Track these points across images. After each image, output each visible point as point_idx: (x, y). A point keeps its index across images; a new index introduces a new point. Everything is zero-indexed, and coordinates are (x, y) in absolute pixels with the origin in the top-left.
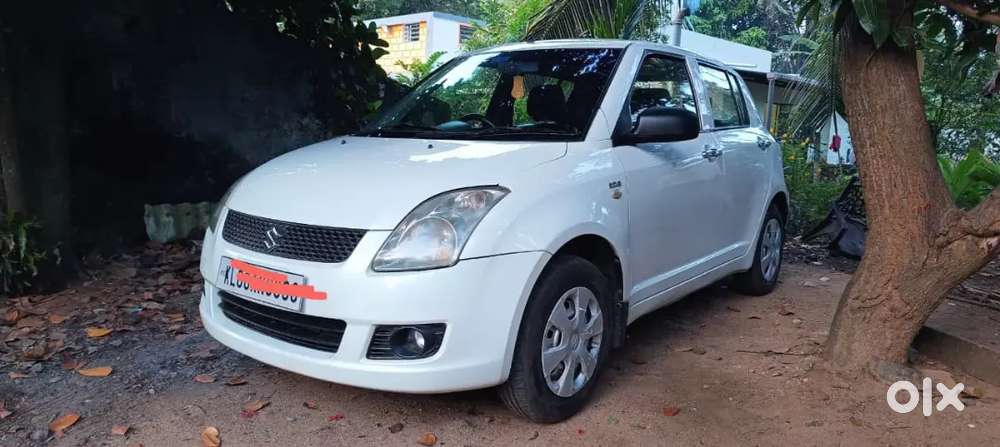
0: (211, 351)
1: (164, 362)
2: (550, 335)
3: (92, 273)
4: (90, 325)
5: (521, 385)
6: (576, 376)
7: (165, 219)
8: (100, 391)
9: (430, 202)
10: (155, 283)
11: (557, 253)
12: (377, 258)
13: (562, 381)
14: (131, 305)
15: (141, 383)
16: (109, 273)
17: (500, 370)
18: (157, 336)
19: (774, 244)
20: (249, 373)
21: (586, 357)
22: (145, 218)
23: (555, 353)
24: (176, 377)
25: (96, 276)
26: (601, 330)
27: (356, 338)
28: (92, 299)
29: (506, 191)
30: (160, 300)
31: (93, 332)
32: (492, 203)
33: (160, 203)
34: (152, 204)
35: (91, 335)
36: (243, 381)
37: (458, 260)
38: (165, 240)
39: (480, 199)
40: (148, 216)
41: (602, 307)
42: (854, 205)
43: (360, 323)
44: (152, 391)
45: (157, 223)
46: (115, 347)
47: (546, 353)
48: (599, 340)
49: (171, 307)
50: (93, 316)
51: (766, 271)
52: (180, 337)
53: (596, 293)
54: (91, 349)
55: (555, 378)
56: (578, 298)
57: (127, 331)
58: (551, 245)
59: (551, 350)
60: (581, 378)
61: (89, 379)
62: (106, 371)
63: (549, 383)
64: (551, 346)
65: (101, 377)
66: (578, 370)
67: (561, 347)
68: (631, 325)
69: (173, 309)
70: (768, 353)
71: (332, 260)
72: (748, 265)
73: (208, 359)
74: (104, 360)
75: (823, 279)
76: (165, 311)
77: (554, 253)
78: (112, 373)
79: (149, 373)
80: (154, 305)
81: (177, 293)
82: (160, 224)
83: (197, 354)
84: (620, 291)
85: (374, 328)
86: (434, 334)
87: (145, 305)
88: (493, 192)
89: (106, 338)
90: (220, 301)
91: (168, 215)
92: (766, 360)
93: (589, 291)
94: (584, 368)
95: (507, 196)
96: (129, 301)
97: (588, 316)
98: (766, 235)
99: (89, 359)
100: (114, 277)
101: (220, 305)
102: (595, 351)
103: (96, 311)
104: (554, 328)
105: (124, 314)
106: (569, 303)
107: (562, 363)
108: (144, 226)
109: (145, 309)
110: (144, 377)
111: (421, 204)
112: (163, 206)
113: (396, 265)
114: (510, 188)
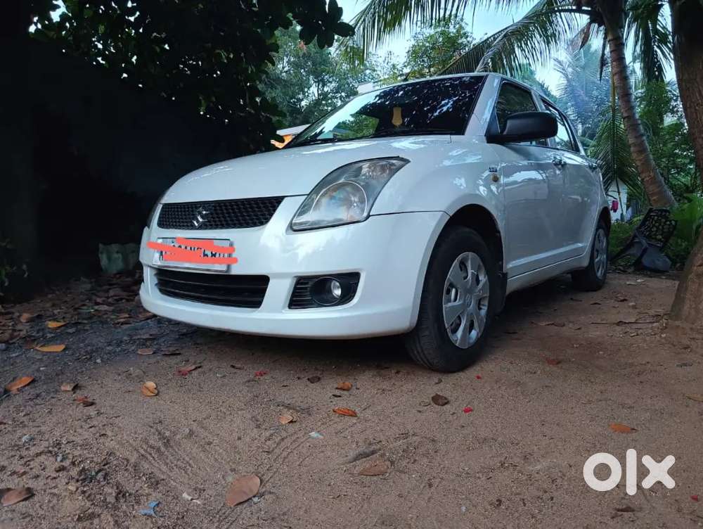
0: (151, 335)
1: (111, 342)
2: (449, 292)
3: (54, 288)
4: (50, 320)
5: (427, 333)
6: (470, 332)
7: (116, 256)
8: (55, 361)
9: (339, 171)
10: (107, 295)
11: (453, 216)
12: (294, 222)
13: (459, 333)
14: (85, 308)
15: (90, 356)
16: (68, 288)
17: (409, 317)
18: (104, 326)
19: (602, 249)
20: (182, 348)
21: (478, 315)
22: (100, 255)
23: (453, 306)
24: (120, 351)
25: (58, 290)
26: (488, 295)
27: (278, 291)
28: (54, 305)
29: (407, 161)
30: (109, 304)
31: (52, 325)
32: (394, 171)
33: (111, 244)
34: (105, 244)
35: (50, 326)
36: (178, 352)
37: (369, 216)
38: (115, 272)
39: (383, 168)
40: (102, 253)
41: (488, 273)
42: (650, 231)
43: (281, 276)
44: (99, 361)
45: (109, 259)
46: (70, 333)
47: (446, 306)
48: (486, 303)
49: (118, 309)
50: (54, 315)
51: (598, 271)
52: (125, 327)
53: (483, 260)
54: (49, 336)
55: (455, 331)
56: (469, 262)
57: (80, 323)
58: (449, 207)
59: (450, 304)
60: (474, 334)
61: (44, 354)
62: (60, 348)
63: (450, 334)
64: (449, 301)
65: (56, 352)
66: (471, 327)
67: (457, 303)
68: (510, 294)
69: (121, 310)
70: (620, 323)
71: (255, 225)
72: (585, 263)
73: (147, 340)
74: (58, 342)
75: (639, 281)
76: (113, 311)
77: (451, 215)
78: (64, 350)
79: (97, 348)
80: (105, 308)
81: (124, 301)
82: (111, 260)
83: (139, 337)
84: (500, 263)
85: (295, 279)
86: (349, 282)
87: (96, 307)
88: (394, 162)
89: (63, 328)
90: (157, 282)
91: (117, 252)
92: (618, 328)
93: (478, 258)
94: (476, 324)
95: (407, 165)
96: (84, 305)
97: (478, 281)
98: (597, 242)
99: (47, 342)
100: (72, 291)
101: (156, 285)
102: (483, 312)
103: (56, 312)
104: (452, 285)
105: (79, 314)
106: (463, 265)
107: (459, 318)
108: (98, 261)
109: (96, 310)
110: (92, 351)
111: (330, 174)
112: (113, 245)
113: (312, 224)
114: (410, 160)
